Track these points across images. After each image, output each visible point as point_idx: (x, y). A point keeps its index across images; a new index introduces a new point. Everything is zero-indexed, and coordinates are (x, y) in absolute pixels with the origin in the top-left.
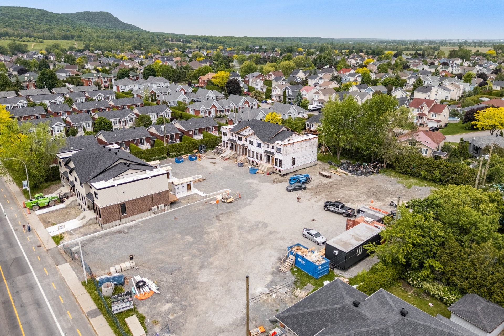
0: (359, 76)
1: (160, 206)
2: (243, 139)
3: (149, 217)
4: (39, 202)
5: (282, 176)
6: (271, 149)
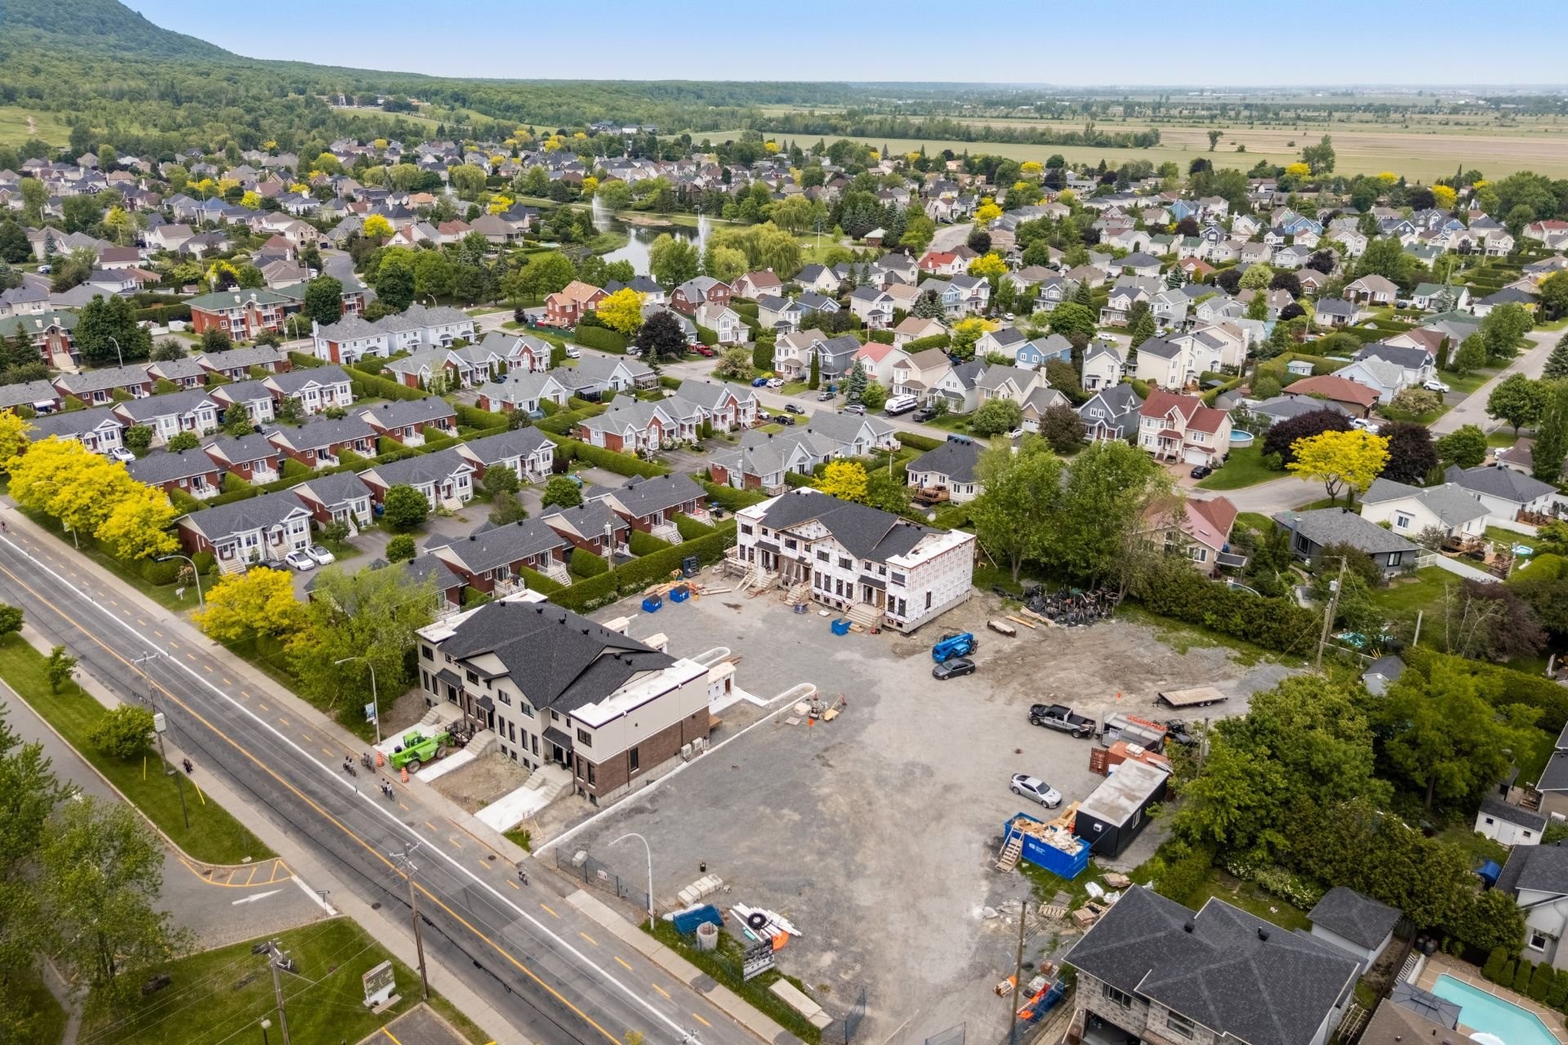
0: (983, 286)
1: (695, 742)
2: (800, 545)
3: (678, 769)
4: (420, 752)
5: (907, 635)
6: (875, 573)
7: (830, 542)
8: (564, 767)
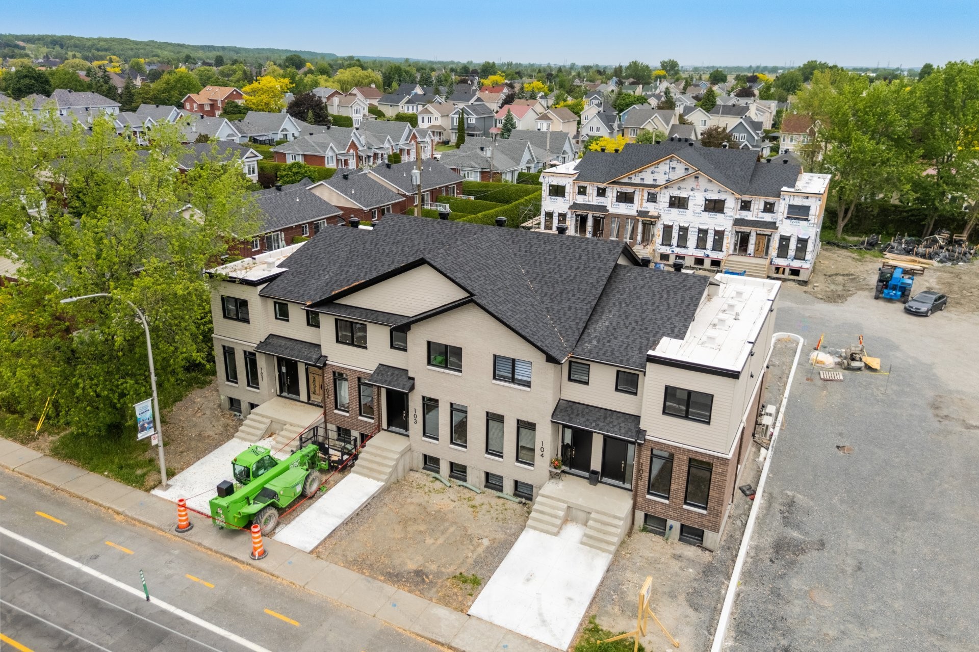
2: (640, 195)
4: (276, 486)
5: (805, 283)
6: (756, 213)
7: (691, 183)
8: (594, 478)
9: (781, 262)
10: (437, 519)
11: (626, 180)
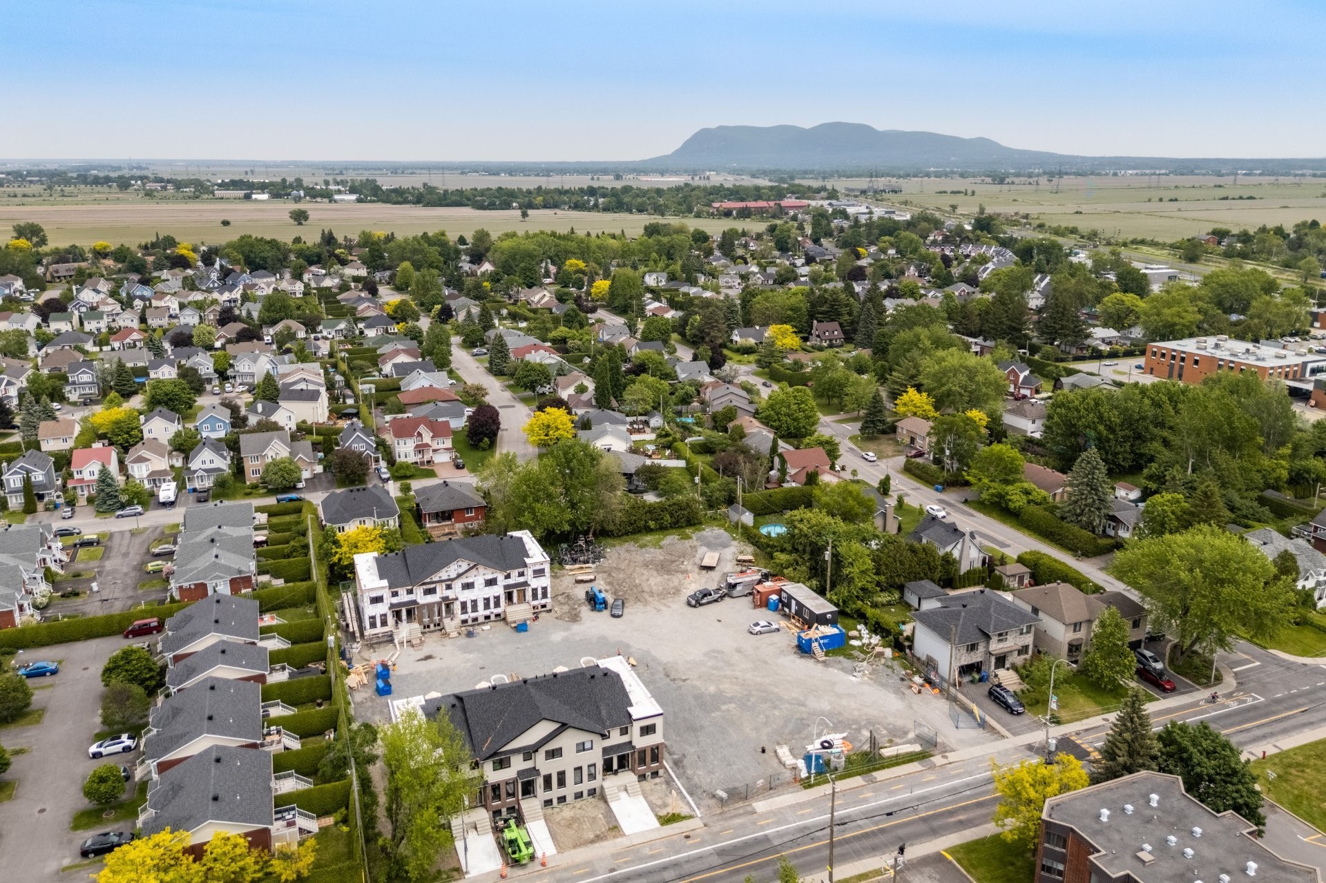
2: (440, 587)
5: (550, 611)
6: (515, 579)
7: (474, 571)
8: (616, 773)
9: (535, 603)
10: (574, 819)
11: (428, 580)
